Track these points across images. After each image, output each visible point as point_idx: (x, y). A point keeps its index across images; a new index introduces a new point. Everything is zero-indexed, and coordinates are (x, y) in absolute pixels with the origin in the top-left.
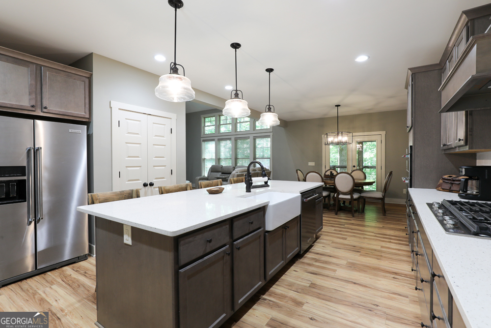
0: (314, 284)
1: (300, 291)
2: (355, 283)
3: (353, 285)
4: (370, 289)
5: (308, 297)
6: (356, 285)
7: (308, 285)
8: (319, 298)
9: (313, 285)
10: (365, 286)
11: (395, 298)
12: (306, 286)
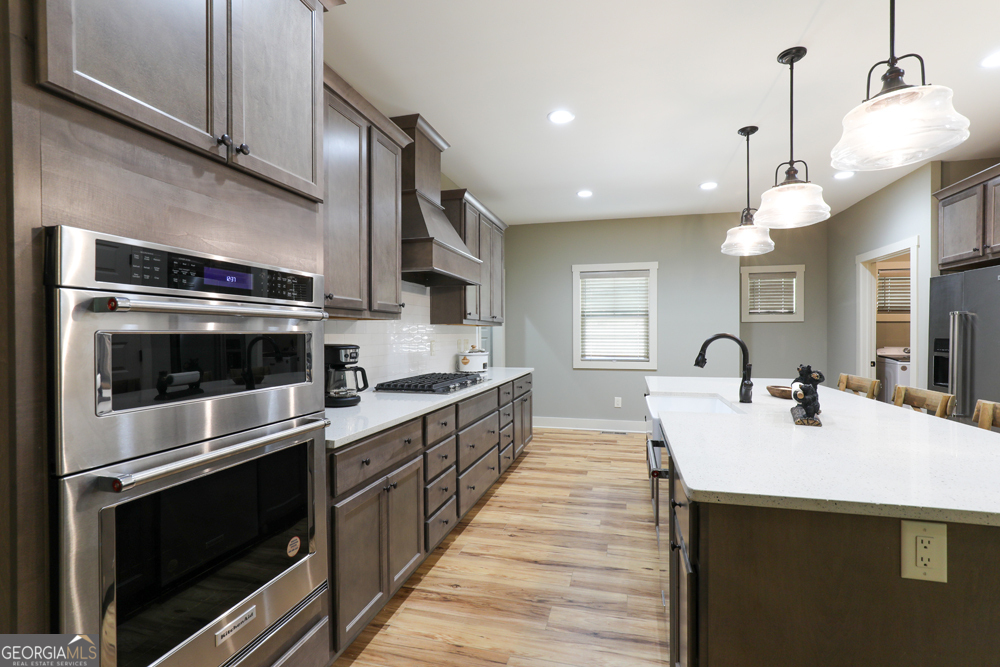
0: (601, 550)
1: (616, 537)
2: (536, 562)
3: (538, 559)
4: (513, 556)
5: (601, 532)
6: (534, 559)
7: (609, 547)
8: (587, 533)
9: (603, 548)
10: (518, 559)
11: (482, 548)
12: (613, 544)
